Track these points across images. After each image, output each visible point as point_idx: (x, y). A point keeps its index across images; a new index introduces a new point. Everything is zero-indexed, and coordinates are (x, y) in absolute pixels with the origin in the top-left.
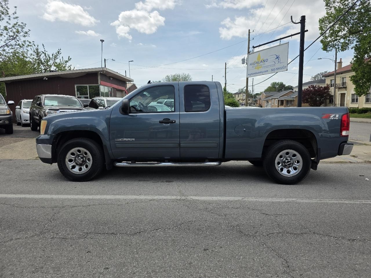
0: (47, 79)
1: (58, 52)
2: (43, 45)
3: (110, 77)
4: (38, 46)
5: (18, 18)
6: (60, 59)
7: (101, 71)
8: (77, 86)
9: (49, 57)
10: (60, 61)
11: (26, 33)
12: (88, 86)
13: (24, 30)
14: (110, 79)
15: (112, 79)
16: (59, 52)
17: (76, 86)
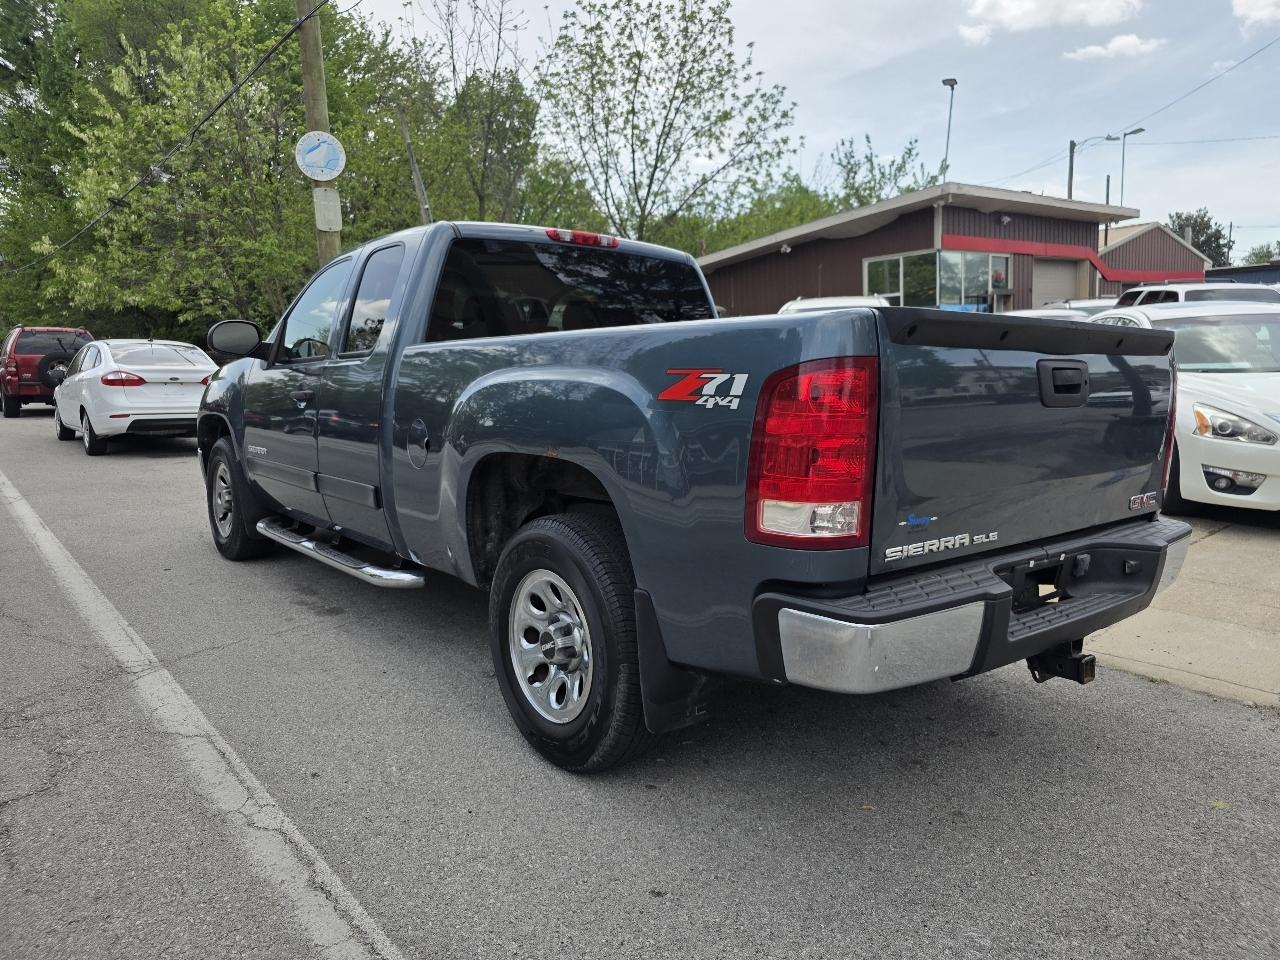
0: (789, 250)
1: (909, 152)
2: (867, 137)
3: (997, 215)
4: (851, 143)
5: (762, 76)
6: (914, 175)
7: (941, 198)
8: (870, 265)
9: (883, 174)
10: (915, 178)
11: (785, 115)
12: (901, 257)
13: (781, 107)
14: (999, 222)
15: (1006, 219)
16: (910, 150)
17: (866, 264)
